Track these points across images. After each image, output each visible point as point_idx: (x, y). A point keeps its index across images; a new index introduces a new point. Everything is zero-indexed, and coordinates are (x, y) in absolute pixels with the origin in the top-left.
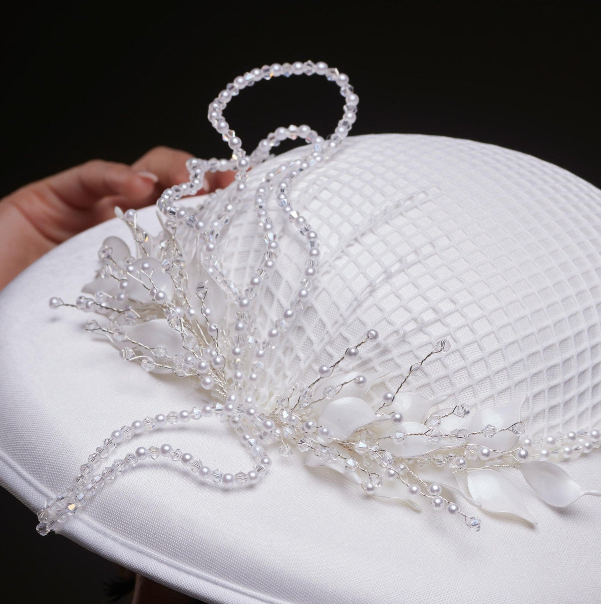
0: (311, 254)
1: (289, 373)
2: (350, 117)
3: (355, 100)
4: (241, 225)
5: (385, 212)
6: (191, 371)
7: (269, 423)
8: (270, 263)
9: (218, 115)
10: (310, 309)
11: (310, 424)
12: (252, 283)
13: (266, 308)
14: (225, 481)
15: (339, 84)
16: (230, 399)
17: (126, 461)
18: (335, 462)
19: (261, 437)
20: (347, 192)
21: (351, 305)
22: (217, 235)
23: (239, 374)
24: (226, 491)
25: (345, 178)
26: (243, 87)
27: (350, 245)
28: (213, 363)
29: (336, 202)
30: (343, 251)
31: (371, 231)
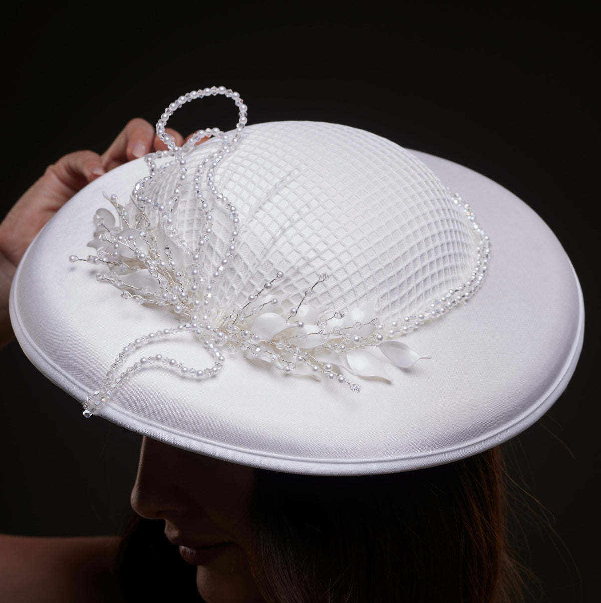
0: (234, 222)
1: (228, 298)
2: (243, 119)
3: (245, 109)
4: (186, 201)
5: (276, 186)
6: (166, 302)
7: (221, 334)
8: (209, 230)
9: (163, 132)
10: (237, 256)
11: (247, 332)
12: (200, 244)
13: (209, 257)
14: (198, 375)
15: (234, 99)
16: (193, 319)
17: (135, 367)
18: (264, 356)
19: (216, 342)
20: (249, 174)
21: (262, 252)
22: (172, 210)
23: (197, 302)
24: (199, 381)
25: (246, 163)
26: (175, 109)
27: (257, 212)
28: (180, 297)
29: (243, 181)
30: (253, 217)
31: (269, 200)
